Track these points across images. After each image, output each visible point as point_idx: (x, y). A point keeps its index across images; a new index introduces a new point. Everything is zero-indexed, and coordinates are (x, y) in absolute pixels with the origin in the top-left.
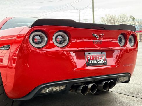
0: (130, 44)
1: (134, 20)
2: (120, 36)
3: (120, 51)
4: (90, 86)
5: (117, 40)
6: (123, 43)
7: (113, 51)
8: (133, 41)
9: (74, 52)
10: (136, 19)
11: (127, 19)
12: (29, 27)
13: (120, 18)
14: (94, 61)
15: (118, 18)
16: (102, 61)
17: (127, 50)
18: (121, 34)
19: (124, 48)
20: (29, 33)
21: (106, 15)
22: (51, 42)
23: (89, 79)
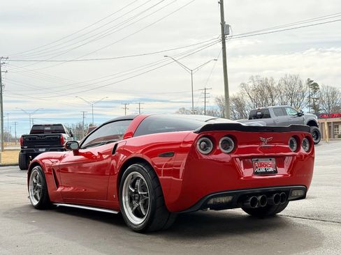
0: (304, 148)
1: (316, 89)
2: (291, 138)
3: (291, 157)
4: (260, 197)
5: (287, 144)
6: (295, 148)
7: (284, 157)
8: (308, 145)
9: (241, 158)
10: (320, 87)
11: (301, 87)
12: (195, 132)
13: (283, 84)
14: (263, 170)
15: (279, 85)
16: (271, 169)
17: (301, 156)
18: (293, 137)
19: (297, 154)
20: (197, 139)
21: (252, 78)
22: (218, 148)
23: (257, 190)
